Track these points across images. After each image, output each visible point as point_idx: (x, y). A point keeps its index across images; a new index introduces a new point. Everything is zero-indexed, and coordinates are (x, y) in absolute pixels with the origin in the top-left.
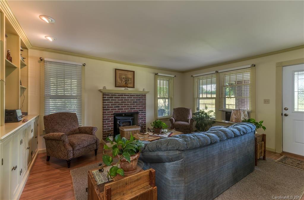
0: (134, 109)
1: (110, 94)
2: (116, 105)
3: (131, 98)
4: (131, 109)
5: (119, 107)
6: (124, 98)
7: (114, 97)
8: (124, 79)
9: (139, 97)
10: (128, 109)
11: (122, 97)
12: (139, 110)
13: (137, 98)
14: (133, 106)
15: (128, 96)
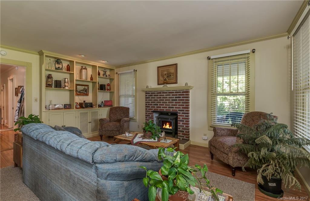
0: (173, 108)
1: (150, 93)
2: (155, 102)
3: (170, 95)
4: (169, 108)
5: (157, 105)
6: (162, 95)
7: (153, 95)
8: (166, 76)
9: (179, 94)
10: (166, 107)
11: (160, 94)
12: (179, 110)
13: (177, 95)
14: (172, 105)
15: (167, 93)
